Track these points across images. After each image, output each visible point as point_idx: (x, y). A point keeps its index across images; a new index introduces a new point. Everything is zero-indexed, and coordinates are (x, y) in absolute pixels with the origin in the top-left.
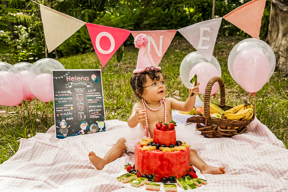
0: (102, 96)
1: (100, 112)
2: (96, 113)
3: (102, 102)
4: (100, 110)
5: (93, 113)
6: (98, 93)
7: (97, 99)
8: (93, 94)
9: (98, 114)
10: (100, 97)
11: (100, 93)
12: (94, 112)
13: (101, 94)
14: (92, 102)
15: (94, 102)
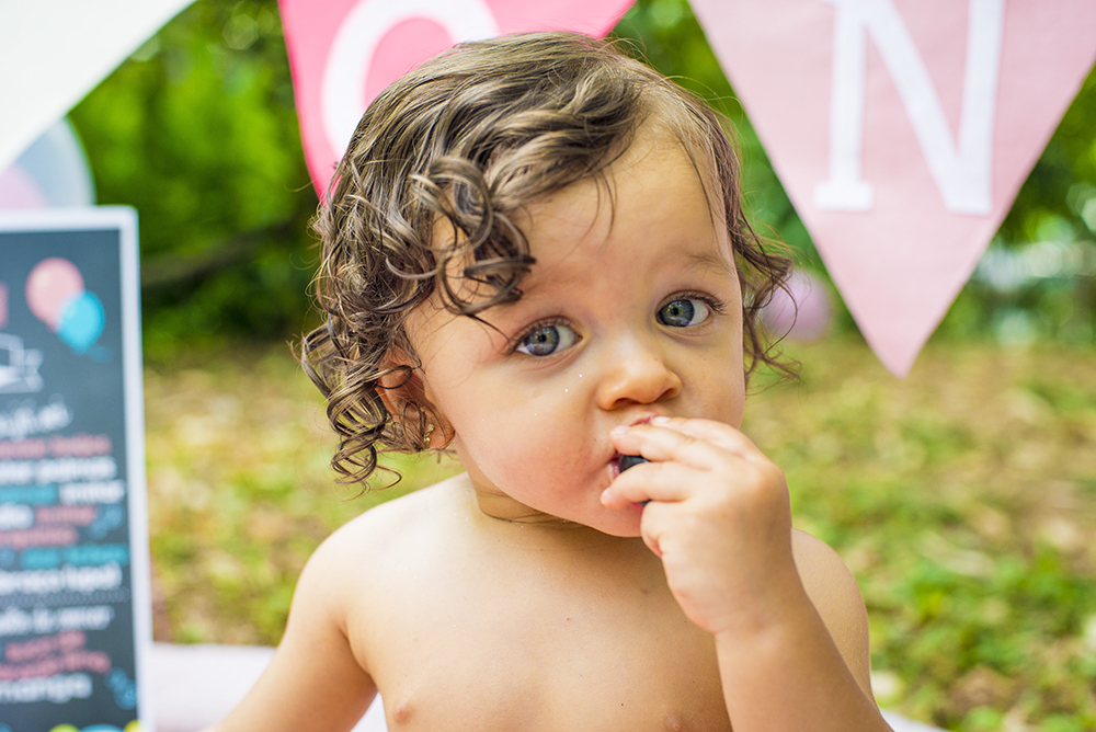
0: (121, 474)
1: (93, 639)
2: (57, 653)
3: (119, 536)
4: (98, 617)
5: (31, 650)
6: (83, 444)
7: (80, 505)
8: (35, 460)
9: (73, 660)
10: (105, 480)
11: (101, 444)
12: (31, 636)
13: (119, 454)
14: (19, 540)
15: (39, 537)
